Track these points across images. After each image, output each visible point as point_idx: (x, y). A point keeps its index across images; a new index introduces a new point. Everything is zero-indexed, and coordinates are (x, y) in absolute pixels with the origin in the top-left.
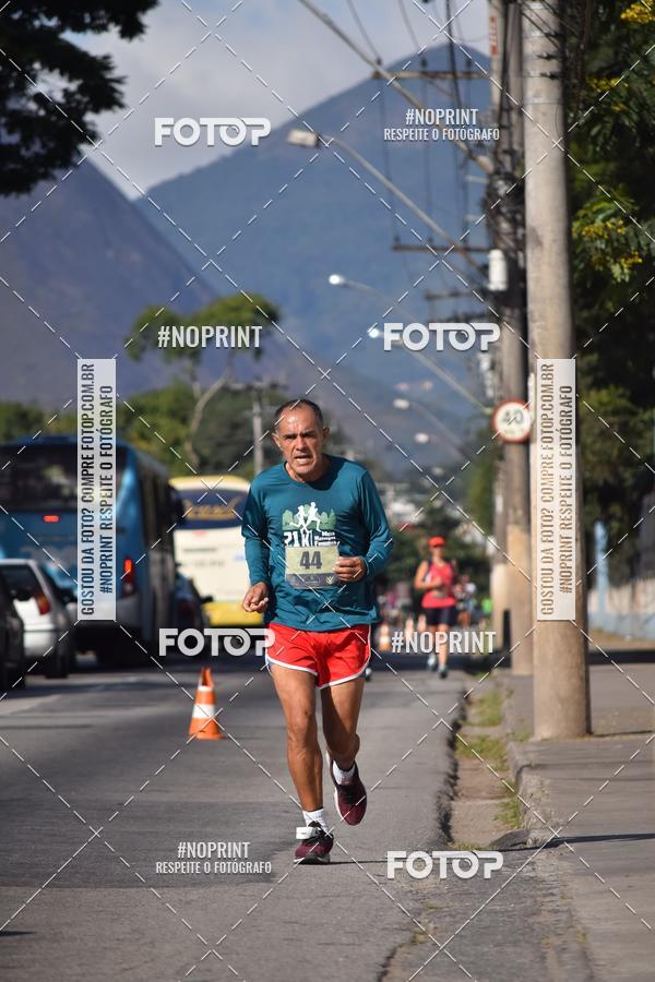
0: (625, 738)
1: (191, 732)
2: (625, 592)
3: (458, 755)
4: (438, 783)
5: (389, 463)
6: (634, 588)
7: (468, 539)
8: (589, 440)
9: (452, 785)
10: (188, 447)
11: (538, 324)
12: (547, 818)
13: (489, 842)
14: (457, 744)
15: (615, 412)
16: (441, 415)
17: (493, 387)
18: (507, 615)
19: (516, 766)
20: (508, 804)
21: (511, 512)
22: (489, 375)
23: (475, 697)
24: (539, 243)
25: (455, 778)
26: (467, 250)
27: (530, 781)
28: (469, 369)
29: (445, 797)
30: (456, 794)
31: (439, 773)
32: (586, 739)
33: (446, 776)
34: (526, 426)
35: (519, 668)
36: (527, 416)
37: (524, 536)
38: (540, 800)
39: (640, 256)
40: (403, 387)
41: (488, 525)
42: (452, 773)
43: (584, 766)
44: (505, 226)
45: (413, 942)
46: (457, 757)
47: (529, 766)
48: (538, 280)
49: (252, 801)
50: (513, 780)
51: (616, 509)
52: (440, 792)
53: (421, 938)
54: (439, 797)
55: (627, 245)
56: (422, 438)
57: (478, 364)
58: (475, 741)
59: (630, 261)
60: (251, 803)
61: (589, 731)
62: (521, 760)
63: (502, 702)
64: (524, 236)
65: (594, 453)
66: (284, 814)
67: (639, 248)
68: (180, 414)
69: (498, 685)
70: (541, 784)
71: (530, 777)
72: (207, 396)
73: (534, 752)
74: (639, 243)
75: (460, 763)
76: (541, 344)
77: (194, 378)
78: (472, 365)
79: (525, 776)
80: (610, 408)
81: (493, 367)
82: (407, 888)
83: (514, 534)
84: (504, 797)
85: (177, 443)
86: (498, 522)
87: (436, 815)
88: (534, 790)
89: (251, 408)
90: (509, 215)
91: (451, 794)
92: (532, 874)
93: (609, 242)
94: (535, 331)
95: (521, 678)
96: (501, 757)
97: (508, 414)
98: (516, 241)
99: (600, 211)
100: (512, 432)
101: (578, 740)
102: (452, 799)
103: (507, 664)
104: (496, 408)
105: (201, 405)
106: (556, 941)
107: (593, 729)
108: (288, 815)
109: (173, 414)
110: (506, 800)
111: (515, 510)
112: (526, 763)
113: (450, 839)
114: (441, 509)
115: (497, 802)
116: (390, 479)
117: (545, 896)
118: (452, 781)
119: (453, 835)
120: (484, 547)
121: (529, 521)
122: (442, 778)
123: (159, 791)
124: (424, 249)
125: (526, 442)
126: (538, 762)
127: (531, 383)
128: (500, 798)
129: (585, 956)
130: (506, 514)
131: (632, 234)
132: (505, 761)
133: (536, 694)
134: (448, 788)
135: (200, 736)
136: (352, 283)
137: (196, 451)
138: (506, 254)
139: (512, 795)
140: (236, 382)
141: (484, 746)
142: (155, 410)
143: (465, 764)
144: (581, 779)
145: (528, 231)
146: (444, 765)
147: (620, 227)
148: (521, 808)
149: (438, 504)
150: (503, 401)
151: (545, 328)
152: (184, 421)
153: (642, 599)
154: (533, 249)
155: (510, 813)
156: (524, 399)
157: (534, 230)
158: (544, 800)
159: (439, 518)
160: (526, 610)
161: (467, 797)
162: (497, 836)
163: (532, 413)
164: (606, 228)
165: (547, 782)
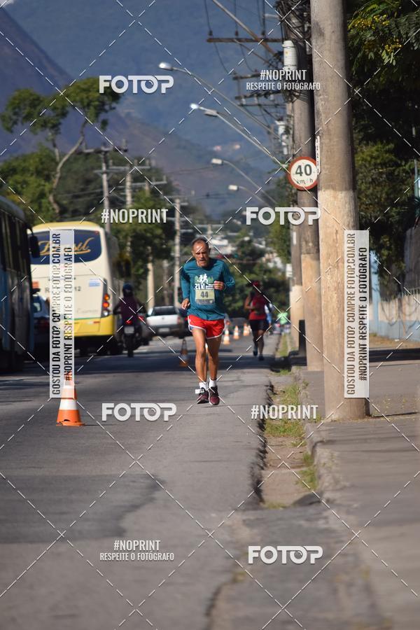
0: (396, 418)
1: (58, 422)
2: (394, 304)
3: (266, 434)
4: (251, 457)
5: (208, 208)
6: (400, 301)
7: (271, 265)
8: (363, 187)
9: (262, 458)
10: (51, 198)
11: (321, 97)
12: (337, 482)
13: (292, 502)
14: (265, 426)
15: (383, 165)
16: (247, 169)
17: (287, 146)
18: (302, 324)
19: (312, 442)
20: (306, 472)
21: (304, 243)
22: (284, 137)
23: (278, 388)
24: (321, 34)
25: (265, 452)
26: (266, 40)
27: (323, 454)
28: (269, 133)
29: (257, 467)
30: (265, 465)
31: (252, 449)
32: (366, 420)
33: (257, 451)
34: (314, 177)
35: (313, 366)
36: (315, 169)
37: (314, 263)
38: (330, 468)
39: (400, 43)
40: (218, 148)
41: (286, 254)
42: (262, 448)
43: (365, 441)
44: (294, 21)
45: (235, 581)
46: (265, 436)
47: (321, 442)
48: (321, 62)
49: (106, 473)
50: (310, 453)
51: (385, 240)
52: (253, 463)
53: (240, 578)
54: (252, 468)
55: (390, 34)
56: (234, 188)
57: (276, 129)
58: (280, 423)
59: (393, 46)
60: (106, 476)
61: (368, 414)
62: (316, 438)
63: (299, 393)
64: (309, 28)
65: (367, 196)
66: (131, 484)
67: (400, 36)
68: (44, 173)
69: (296, 379)
70: (332, 456)
71: (322, 450)
72: (65, 159)
73: (326, 430)
74: (399, 32)
75: (268, 440)
76: (325, 113)
77: (55, 146)
78: (271, 131)
79: (319, 450)
80: (378, 161)
81: (287, 131)
82: (228, 538)
83: (307, 261)
84: (302, 466)
85: (42, 195)
86: (294, 251)
87: (250, 482)
88: (326, 460)
89: (100, 167)
90: (297, 13)
91: (262, 465)
92: (325, 526)
93: (376, 33)
94: (320, 104)
95: (313, 373)
96: (300, 436)
97: (300, 167)
98: (303, 33)
99: (373, 11)
100: (303, 181)
101: (360, 421)
102: (262, 469)
103: (302, 362)
104: (291, 164)
105: (60, 165)
106: (345, 578)
107: (371, 411)
108: (135, 484)
109: (38, 173)
110: (304, 469)
111: (307, 242)
112: (319, 439)
113: (262, 500)
114: (250, 242)
115: (298, 470)
116: (209, 220)
117: (336, 543)
118: (262, 454)
119: (264, 497)
120: (284, 273)
121: (318, 251)
122: (254, 452)
123: (34, 467)
124: (231, 40)
125: (314, 189)
126: (328, 439)
127: (317, 144)
128: (299, 467)
129: (368, 589)
130: (300, 246)
131: (393, 26)
132: (303, 438)
133: (325, 385)
134: (259, 460)
135: (65, 424)
136: (175, 68)
137: (56, 202)
138: (296, 43)
139: (308, 465)
140: (87, 149)
141: (286, 427)
142: (24, 170)
143: (272, 441)
144: (363, 451)
145: (312, 25)
146: (256, 442)
147: (385, 20)
148: (316, 474)
149: (247, 239)
150: (296, 158)
151: (327, 100)
152: (48, 178)
153: (407, 309)
154: (317, 38)
155: (308, 478)
156: (313, 156)
157: (317, 24)
158: (334, 468)
159: (247, 249)
160: (317, 319)
161: (273, 466)
162: (297, 497)
163: (319, 167)
164: (373, 22)
165: (336, 454)
